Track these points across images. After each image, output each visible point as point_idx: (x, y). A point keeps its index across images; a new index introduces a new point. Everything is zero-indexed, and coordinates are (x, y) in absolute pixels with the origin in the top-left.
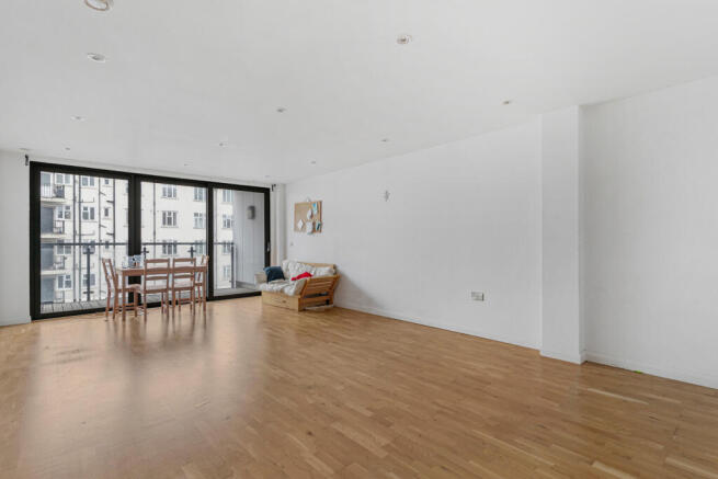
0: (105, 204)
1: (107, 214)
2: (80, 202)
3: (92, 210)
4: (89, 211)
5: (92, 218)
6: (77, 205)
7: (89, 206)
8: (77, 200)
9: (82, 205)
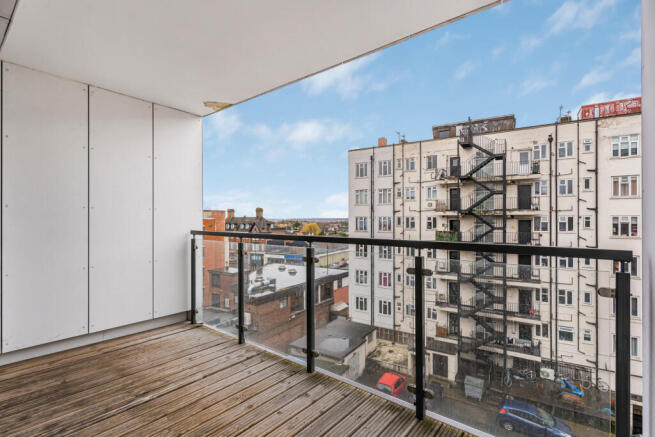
0: (584, 174)
1: (587, 186)
2: (556, 176)
3: (570, 182)
4: (566, 184)
5: (570, 191)
6: (553, 179)
7: (566, 179)
8: (554, 174)
9: (559, 178)
